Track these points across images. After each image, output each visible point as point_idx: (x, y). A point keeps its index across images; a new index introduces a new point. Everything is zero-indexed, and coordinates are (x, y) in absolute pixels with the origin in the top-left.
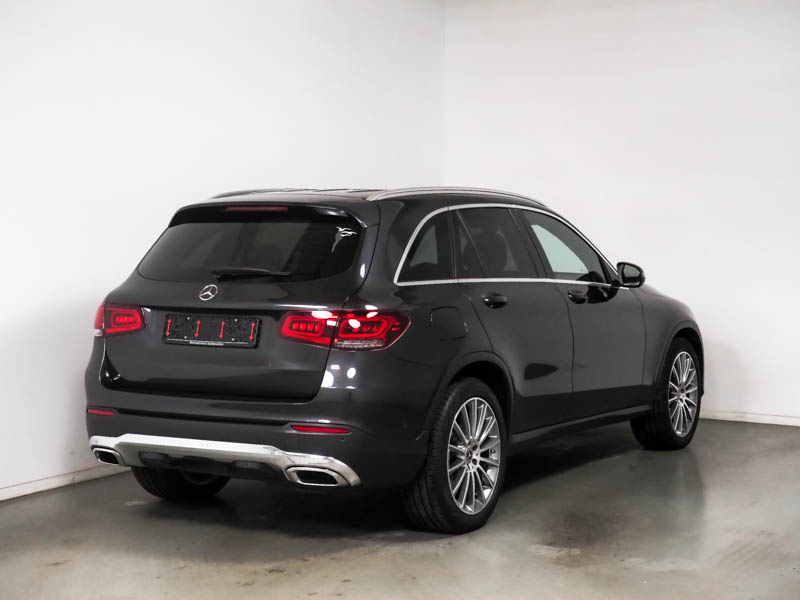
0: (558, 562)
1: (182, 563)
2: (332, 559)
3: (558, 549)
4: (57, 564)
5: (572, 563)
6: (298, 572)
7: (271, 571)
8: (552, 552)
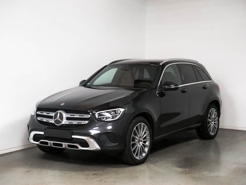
0: (181, 173)
1: (66, 172)
2: (112, 171)
3: (181, 169)
4: (28, 172)
5: (186, 173)
6: (102, 175)
7: (93, 175)
8: (180, 170)
